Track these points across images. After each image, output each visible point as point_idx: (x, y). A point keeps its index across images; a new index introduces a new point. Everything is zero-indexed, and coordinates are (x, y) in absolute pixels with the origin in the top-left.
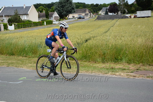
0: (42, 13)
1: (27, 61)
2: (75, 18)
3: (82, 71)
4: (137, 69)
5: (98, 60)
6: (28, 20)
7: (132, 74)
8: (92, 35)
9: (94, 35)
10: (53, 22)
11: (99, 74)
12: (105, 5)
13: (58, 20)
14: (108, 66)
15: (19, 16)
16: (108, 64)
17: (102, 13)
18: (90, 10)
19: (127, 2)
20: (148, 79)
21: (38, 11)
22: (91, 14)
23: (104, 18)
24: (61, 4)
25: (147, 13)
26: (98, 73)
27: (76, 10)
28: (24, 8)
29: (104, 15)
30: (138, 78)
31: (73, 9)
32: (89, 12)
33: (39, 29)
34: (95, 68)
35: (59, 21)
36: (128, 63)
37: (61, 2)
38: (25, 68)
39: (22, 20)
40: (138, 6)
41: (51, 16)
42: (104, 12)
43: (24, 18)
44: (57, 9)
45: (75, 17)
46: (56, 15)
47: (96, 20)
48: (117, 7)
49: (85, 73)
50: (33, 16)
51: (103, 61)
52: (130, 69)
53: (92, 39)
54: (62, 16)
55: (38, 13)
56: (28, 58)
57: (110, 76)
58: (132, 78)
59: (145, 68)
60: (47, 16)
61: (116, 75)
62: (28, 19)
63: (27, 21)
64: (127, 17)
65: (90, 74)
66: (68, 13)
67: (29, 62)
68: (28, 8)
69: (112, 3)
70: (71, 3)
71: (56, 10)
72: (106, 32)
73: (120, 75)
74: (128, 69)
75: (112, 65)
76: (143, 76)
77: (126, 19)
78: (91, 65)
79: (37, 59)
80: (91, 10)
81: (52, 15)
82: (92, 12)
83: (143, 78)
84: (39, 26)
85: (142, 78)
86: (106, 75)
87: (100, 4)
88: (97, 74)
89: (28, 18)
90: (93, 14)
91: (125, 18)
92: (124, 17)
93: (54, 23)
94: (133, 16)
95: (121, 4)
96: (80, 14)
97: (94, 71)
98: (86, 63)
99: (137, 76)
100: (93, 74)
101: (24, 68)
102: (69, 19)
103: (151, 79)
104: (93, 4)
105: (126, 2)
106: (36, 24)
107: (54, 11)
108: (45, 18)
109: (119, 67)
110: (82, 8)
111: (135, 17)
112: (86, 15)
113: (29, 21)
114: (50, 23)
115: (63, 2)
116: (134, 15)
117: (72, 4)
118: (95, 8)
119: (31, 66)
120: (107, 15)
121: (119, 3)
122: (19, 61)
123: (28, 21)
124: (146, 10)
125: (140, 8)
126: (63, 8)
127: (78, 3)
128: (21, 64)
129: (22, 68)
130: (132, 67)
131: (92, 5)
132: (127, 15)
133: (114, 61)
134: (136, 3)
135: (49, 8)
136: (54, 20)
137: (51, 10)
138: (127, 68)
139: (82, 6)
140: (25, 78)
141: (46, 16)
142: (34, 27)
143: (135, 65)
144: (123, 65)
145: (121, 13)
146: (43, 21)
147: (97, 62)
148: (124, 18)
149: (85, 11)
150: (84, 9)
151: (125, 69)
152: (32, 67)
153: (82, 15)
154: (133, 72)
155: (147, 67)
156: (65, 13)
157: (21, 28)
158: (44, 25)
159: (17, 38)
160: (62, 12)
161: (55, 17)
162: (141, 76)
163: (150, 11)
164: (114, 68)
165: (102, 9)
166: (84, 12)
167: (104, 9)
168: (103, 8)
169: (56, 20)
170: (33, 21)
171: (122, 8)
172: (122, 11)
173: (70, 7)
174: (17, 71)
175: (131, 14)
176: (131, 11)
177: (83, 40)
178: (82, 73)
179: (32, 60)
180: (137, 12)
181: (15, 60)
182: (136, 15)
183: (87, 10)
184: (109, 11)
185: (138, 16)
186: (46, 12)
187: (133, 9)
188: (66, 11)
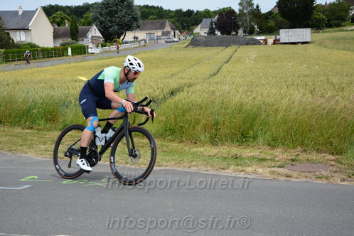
0: (61, 27)
1: (34, 138)
2: (139, 42)
3: (168, 164)
4: (293, 160)
5: (202, 137)
6: (29, 44)
7: (281, 170)
8: (183, 81)
9: (187, 82)
10: (88, 48)
11: (208, 171)
12: (207, 14)
13: (100, 45)
14: (225, 151)
15: (8, 34)
16: (225, 147)
17: (201, 31)
18: (174, 23)
19: (258, 7)
20: (320, 182)
21: (51, 23)
22: (176, 34)
23: (206, 43)
24: (106, 9)
25: (303, 35)
26: (205, 169)
27: (141, 22)
28: (20, 13)
29: (206, 35)
30: (298, 180)
31: (135, 19)
32: (172, 29)
33: (56, 65)
34: (196, 156)
35: (102, 46)
36: (270, 145)
37: (108, 4)
38: (31, 155)
39: (15, 42)
40: (280, 19)
41: (84, 35)
42: (205, 28)
43: (19, 37)
44: (97, 18)
45: (140, 38)
46: (95, 32)
47: (188, 46)
48: (235, 18)
49: (175, 168)
50: (42, 34)
51: (213, 141)
52: (276, 159)
53: (186, 89)
54: (110, 36)
55: (53, 26)
56: (36, 131)
57: (234, 174)
58: (283, 178)
59: (310, 157)
60: (75, 34)
61: (247, 173)
62: (29, 40)
63: (26, 45)
64: (258, 43)
65: (186, 170)
66: (123, 29)
67: (40, 142)
68: (29, 15)
69: (224, 9)
70: (130, 6)
71: (95, 21)
72: (215, 75)
73: (255, 172)
74: (271, 160)
75: (235, 150)
76: (308, 175)
77: (255, 46)
78: (187, 148)
79: (58, 133)
80: (177, 23)
81: (85, 32)
82: (177, 28)
83: (308, 179)
84: (55, 58)
85: (304, 180)
86: (224, 173)
87: (197, 11)
88: (203, 169)
89: (30, 38)
90: (180, 32)
91: (255, 44)
92: (252, 42)
93: (90, 51)
94: (270, 41)
95: (245, 11)
96: (152, 32)
97: (194, 163)
98: (175, 145)
99: (295, 174)
100: (193, 169)
101: (29, 155)
102: (126, 43)
103: (325, 182)
104: (181, 10)
105: (255, 7)
106: (48, 54)
107: (90, 24)
108: (69, 40)
109: (252, 154)
110: (155, 19)
111: (276, 42)
112: (164, 34)
113: (32, 46)
114: (81, 51)
115: (113, 4)
116: (273, 37)
117: (134, 8)
118: (186, 20)
119: (46, 150)
120: (213, 37)
121: (240, 10)
122: (15, 139)
123: (28, 46)
124: (299, 28)
125: (286, 21)
126: (111, 17)
127: (147, 7)
128: (21, 145)
129: (24, 155)
130: (280, 154)
131: (179, 12)
132: (258, 38)
133: (238, 141)
134: (277, 11)
135: (78, 16)
136: (91, 45)
137: (82, 20)
138: (269, 157)
139: (155, 15)
140: (36, 177)
141: (71, 34)
142: (44, 60)
143: (286, 151)
144: (259, 151)
145: (245, 32)
146: (64, 46)
147: (199, 143)
148: (252, 44)
149: (162, 27)
150: (161, 21)
151: (264, 160)
152: (49, 151)
153: (156, 35)
154: (283, 167)
155: (313, 156)
156: (116, 28)
157: (12, 61)
158: (67, 55)
159: (8, 85)
160: (110, 27)
161: (92, 37)
162: (302, 174)
163: (308, 30)
164: (240, 156)
165: (201, 21)
166: (161, 29)
167: (206, 22)
168: (204, 20)
169: (95, 45)
170: (41, 46)
171: (246, 20)
172: (246, 28)
173: (129, 15)
174: (12, 161)
175: (267, 35)
176: (266, 28)
177: (164, 92)
178: (167, 168)
179: (47, 136)
180: (281, 30)
181: (6, 136)
182: (278, 37)
183: (167, 23)
184: (217, 28)
185: (282, 41)
186: (71, 26)
187: (271, 23)
188: (118, 25)
